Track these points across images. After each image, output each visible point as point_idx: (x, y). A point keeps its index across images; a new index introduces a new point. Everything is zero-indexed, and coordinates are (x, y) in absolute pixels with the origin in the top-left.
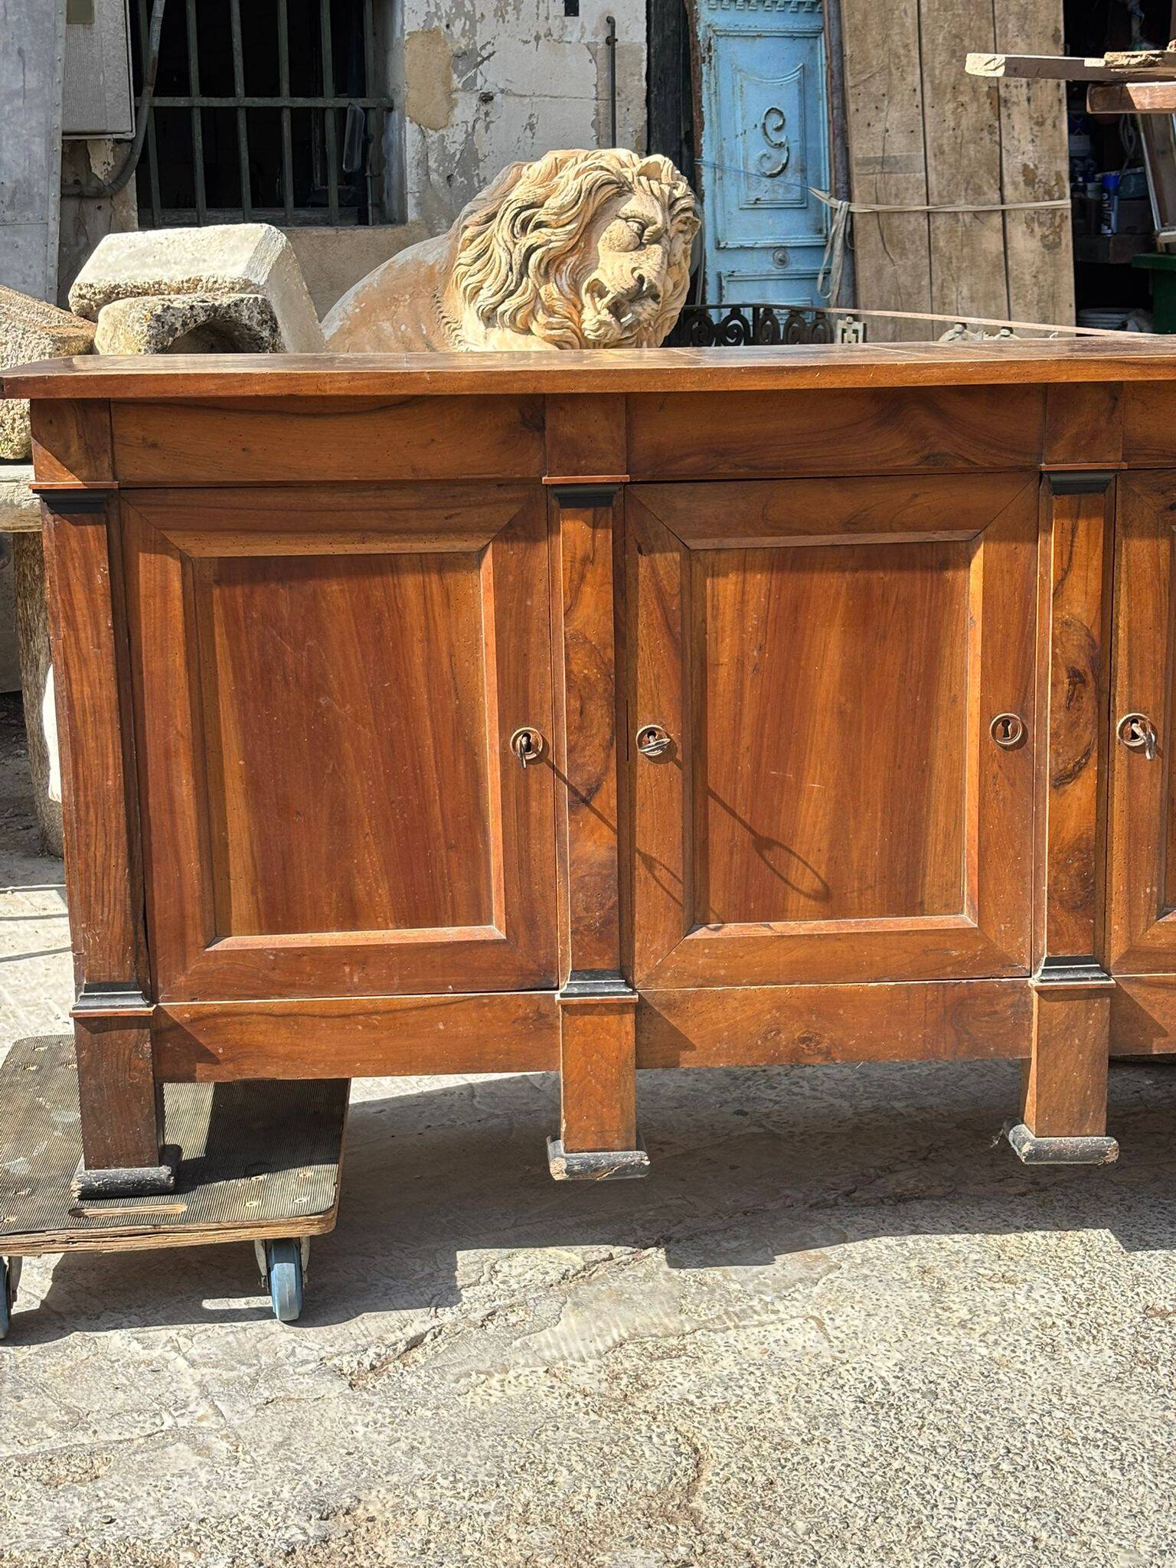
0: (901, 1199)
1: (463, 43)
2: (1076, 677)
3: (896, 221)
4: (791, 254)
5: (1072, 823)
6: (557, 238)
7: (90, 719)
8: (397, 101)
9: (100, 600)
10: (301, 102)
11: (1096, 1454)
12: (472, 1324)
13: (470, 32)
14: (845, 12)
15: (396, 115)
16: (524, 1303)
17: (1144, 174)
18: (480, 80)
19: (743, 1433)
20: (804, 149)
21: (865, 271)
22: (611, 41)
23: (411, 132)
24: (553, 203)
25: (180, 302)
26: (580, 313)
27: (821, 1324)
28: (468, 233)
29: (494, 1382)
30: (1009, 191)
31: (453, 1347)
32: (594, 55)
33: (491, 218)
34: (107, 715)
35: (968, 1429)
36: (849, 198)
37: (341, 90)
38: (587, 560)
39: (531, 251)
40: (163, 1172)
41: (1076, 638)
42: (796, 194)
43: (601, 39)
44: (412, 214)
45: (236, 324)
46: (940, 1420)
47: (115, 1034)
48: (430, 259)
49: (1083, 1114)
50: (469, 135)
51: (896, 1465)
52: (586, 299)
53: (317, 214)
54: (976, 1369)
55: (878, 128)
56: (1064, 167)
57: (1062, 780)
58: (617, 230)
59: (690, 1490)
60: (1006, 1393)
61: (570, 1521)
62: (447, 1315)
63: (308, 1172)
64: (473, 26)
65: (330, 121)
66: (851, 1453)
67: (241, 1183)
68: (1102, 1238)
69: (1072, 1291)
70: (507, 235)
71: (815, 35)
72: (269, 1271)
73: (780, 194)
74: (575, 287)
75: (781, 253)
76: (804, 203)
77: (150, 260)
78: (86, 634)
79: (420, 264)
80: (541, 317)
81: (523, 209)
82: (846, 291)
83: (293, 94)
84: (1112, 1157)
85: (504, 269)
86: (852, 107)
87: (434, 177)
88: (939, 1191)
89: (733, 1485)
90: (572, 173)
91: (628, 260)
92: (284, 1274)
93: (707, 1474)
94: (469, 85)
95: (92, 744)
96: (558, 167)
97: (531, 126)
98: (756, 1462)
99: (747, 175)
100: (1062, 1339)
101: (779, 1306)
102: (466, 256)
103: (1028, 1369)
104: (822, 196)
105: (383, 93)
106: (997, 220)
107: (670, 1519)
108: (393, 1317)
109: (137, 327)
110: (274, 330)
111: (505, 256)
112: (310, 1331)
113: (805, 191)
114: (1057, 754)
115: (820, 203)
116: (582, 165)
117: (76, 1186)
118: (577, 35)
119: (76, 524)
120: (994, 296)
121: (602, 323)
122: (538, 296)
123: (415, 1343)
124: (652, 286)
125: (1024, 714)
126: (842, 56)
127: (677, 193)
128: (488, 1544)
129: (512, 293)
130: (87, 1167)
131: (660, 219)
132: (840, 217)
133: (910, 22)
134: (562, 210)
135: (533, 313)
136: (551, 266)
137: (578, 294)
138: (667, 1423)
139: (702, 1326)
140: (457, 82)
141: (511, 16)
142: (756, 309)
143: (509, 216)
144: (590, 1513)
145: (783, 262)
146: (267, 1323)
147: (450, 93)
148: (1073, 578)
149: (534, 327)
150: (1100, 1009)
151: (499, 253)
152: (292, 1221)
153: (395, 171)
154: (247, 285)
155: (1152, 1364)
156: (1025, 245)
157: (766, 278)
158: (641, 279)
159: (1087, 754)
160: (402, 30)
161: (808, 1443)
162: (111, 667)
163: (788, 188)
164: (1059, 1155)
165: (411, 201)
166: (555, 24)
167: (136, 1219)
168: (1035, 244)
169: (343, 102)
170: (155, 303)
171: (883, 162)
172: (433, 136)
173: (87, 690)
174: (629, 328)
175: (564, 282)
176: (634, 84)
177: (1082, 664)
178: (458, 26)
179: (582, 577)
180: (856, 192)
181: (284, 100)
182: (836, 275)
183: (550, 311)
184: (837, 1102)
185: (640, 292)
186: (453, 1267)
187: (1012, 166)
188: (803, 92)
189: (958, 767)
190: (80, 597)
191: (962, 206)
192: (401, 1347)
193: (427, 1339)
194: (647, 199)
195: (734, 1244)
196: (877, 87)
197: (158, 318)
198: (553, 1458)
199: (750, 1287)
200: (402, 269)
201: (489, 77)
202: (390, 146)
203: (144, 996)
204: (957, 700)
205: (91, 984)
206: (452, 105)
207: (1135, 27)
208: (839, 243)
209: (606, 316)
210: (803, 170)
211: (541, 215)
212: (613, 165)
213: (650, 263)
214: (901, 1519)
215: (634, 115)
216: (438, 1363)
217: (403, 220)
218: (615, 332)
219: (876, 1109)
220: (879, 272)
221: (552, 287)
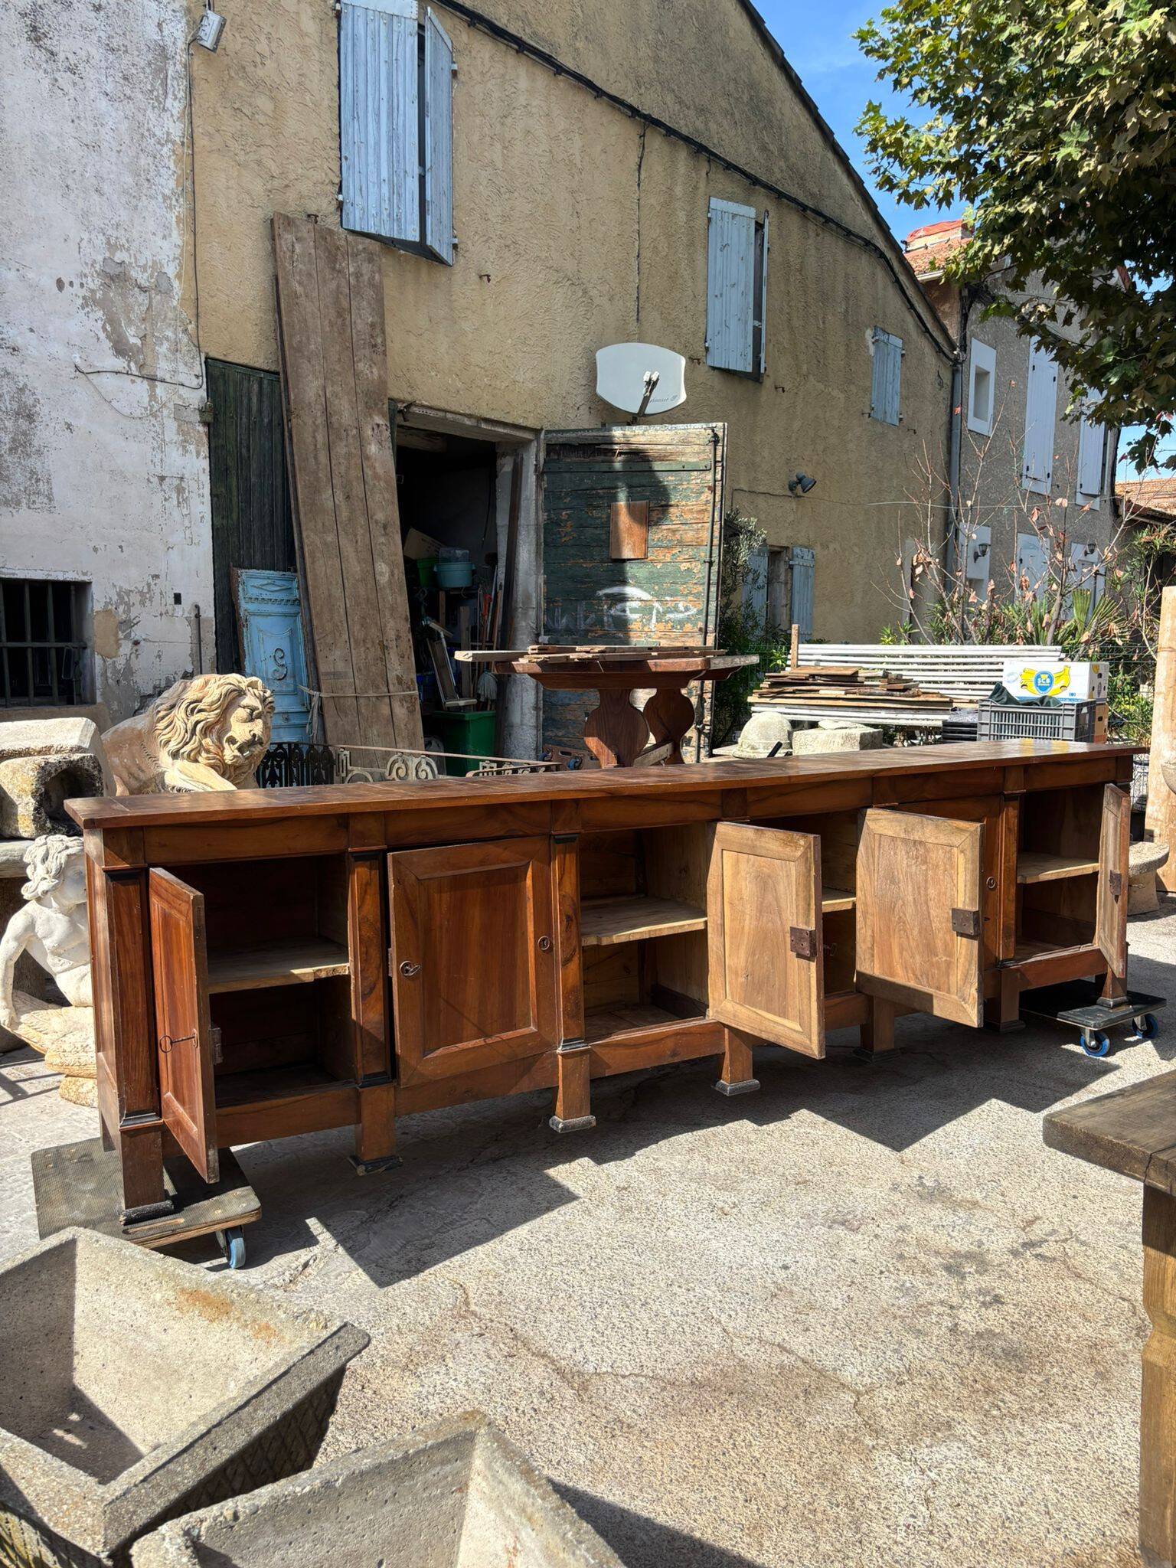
0: (495, 1160)
1: (124, 616)
2: (569, 918)
3: (342, 701)
4: (291, 716)
5: (570, 980)
6: (211, 717)
7: (130, 980)
8: (89, 644)
9: (135, 920)
10: (37, 645)
11: (626, 1251)
12: (330, 1251)
13: (128, 611)
14: (312, 606)
15: (88, 651)
16: (350, 1238)
17: (434, 675)
18: (133, 635)
19: (477, 1274)
20: (294, 666)
21: (329, 724)
22: (198, 616)
23: (98, 659)
24: (207, 700)
25: (53, 758)
26: (222, 751)
27: (488, 1221)
28: (161, 714)
29: (353, 1275)
30: (391, 687)
31: (327, 1264)
32: (190, 623)
33: (173, 707)
34: (138, 976)
35: (571, 1252)
36: (319, 690)
37: (59, 638)
38: (367, 884)
39: (197, 723)
40: (168, 1202)
41: (568, 902)
42: (291, 688)
43: (193, 615)
44: (99, 699)
45: (81, 769)
46: (557, 1250)
47: (143, 1136)
48: (139, 727)
49: (581, 1107)
50: (128, 661)
51: (549, 1273)
52: (226, 745)
53: (44, 699)
54: (562, 1227)
55: (331, 658)
56: (414, 676)
57: (567, 961)
58: (241, 713)
59: (467, 1303)
60: (579, 1234)
61: (421, 1328)
62: (316, 1250)
63: (239, 1192)
64: (129, 609)
65: (53, 653)
66: (527, 1272)
67: (206, 1202)
68: (585, 1161)
69: (585, 1185)
70: (184, 716)
71: (295, 615)
72: (228, 1243)
73: (284, 688)
74: (220, 739)
75: (286, 715)
76: (296, 692)
77: (21, 737)
78: (128, 939)
79: (133, 729)
80: (204, 754)
81: (191, 703)
82: (321, 733)
83: (33, 640)
84: (594, 1124)
85: (183, 732)
86: (318, 649)
87: (110, 681)
88: (509, 1153)
89: (485, 1297)
90: (216, 685)
91: (248, 726)
92: (237, 1245)
93: (471, 1295)
94: (128, 637)
95: (130, 991)
96: (206, 683)
97: (159, 656)
98: (490, 1285)
99: (268, 679)
100: (590, 1207)
101: (465, 1216)
102: (161, 725)
103: (583, 1221)
104: (306, 690)
105: (81, 639)
106: (387, 700)
107: (464, 1317)
108: (290, 1256)
109: (31, 773)
110: (100, 771)
111: (183, 726)
112: (252, 1271)
113: (295, 686)
114: (563, 951)
115: (302, 692)
116: (218, 683)
117: (122, 1218)
118: (181, 613)
119: (123, 885)
120: (387, 734)
121: (235, 757)
122: (201, 744)
123: (306, 1265)
124: (260, 739)
125: (550, 935)
126: (312, 625)
127: (267, 695)
128: (389, 1347)
129: (187, 743)
130: (127, 1208)
131: (260, 707)
132: (315, 701)
133: (342, 611)
134: (213, 703)
135: (199, 753)
136: (207, 731)
137: (221, 743)
138: (443, 1276)
139: (437, 1231)
140: (121, 635)
141: (148, 603)
142: (289, 744)
143: (184, 706)
144: (428, 1322)
145: (287, 719)
146: (227, 1271)
147: (117, 640)
148: (566, 878)
149: (200, 759)
150: (585, 1061)
151: (179, 724)
152: (242, 1216)
153: (88, 679)
154: (79, 749)
155: (630, 1210)
156: (400, 711)
157: (279, 727)
158: (254, 735)
159: (574, 950)
160: (92, 610)
161: (508, 1272)
162: (141, 953)
163: (288, 685)
164: (574, 1126)
165: (98, 693)
166: (169, 608)
167: (162, 1229)
168: (404, 711)
169: (60, 645)
170: (40, 760)
171: (334, 674)
172: (109, 661)
173: (128, 966)
174: (247, 758)
175: (215, 737)
176: (209, 637)
177: (570, 913)
178: (121, 609)
179: (366, 892)
180: (323, 688)
181: (29, 644)
182: (315, 725)
183: (208, 751)
184: (446, 1121)
185: (253, 742)
186: (308, 1228)
187: (392, 676)
188: (291, 641)
189: (526, 962)
190: (125, 920)
191: (371, 694)
192: (300, 1269)
193: (311, 1262)
194: (253, 698)
195: (433, 1193)
196: (329, 640)
197: (43, 768)
198: (399, 1303)
199: (449, 1211)
200: (124, 731)
201: (137, 633)
202: (85, 666)
203: (157, 1115)
204: (524, 933)
205: (129, 1111)
206: (119, 646)
207: (423, 610)
208: (316, 711)
209: (237, 753)
210: (294, 677)
211: (201, 706)
212: (236, 683)
213: (258, 727)
214: (562, 1295)
215: (210, 652)
216: (323, 1272)
217: (94, 702)
218: (242, 761)
219: (465, 1122)
220: (336, 723)
221: (208, 740)
